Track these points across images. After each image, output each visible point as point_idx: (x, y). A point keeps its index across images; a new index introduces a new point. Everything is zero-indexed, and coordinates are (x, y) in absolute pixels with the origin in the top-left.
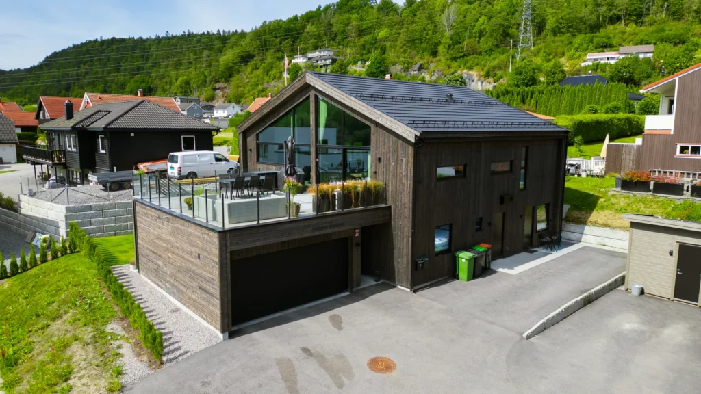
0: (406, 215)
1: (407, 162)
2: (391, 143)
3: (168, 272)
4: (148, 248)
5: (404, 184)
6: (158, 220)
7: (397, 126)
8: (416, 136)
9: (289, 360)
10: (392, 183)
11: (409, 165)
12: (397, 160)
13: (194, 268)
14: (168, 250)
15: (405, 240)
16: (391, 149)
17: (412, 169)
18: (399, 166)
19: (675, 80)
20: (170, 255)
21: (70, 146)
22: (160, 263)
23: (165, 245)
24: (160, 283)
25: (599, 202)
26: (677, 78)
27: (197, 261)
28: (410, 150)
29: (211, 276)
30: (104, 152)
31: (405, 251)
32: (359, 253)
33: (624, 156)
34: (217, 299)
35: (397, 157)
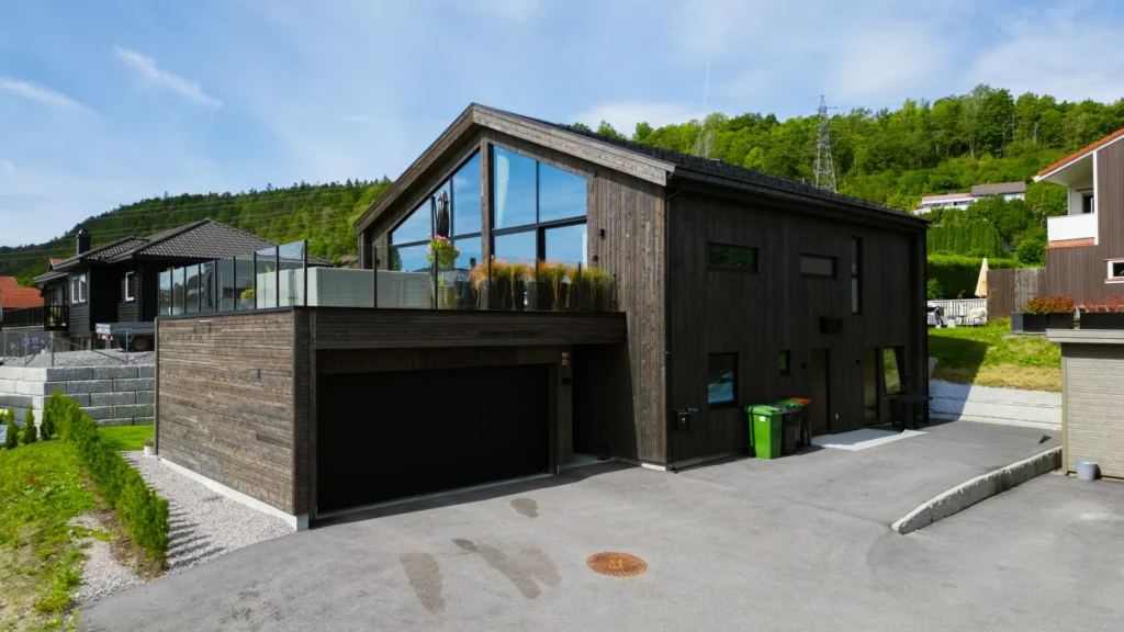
0: (654, 325)
1: (654, 228)
2: (623, 199)
3: (206, 431)
4: (174, 401)
5: (649, 269)
6: (194, 336)
7: (633, 163)
8: (668, 173)
9: (427, 556)
10: (626, 269)
11: (657, 232)
12: (635, 228)
13: (250, 401)
14: (206, 386)
15: (654, 373)
16: (623, 212)
17: (663, 238)
18: (638, 237)
19: (1091, 156)
20: (210, 396)
21: (76, 298)
22: (193, 420)
23: (203, 379)
24: (191, 461)
25: (988, 352)
26: (1095, 153)
27: (255, 387)
28: (658, 205)
29: (279, 405)
30: (132, 299)
31: (653, 393)
32: (569, 397)
33: (1017, 290)
34: (288, 445)
35: (635, 223)
